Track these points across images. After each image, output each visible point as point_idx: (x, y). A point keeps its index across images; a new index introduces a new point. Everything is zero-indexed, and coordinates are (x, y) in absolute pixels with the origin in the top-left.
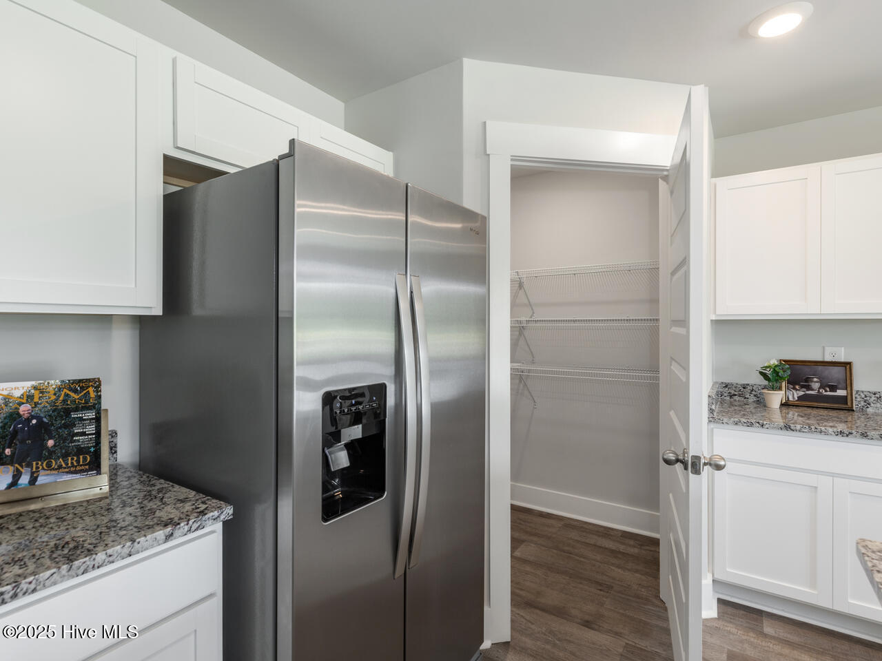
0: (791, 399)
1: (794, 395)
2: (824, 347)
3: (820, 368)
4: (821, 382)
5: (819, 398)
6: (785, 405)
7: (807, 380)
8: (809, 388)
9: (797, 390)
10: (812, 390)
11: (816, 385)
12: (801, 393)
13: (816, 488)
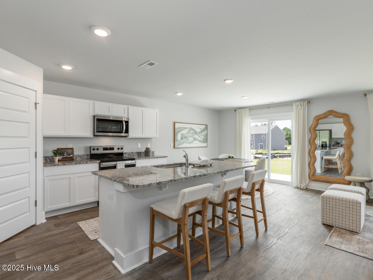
0: (60, 159)
1: (60, 158)
2: (67, 145)
3: (66, 150)
4: (67, 153)
5: (66, 158)
6: (59, 161)
7: (64, 153)
8: (64, 155)
9: (61, 156)
10: (65, 156)
11: (66, 155)
12: (62, 157)
13: (70, 178)
